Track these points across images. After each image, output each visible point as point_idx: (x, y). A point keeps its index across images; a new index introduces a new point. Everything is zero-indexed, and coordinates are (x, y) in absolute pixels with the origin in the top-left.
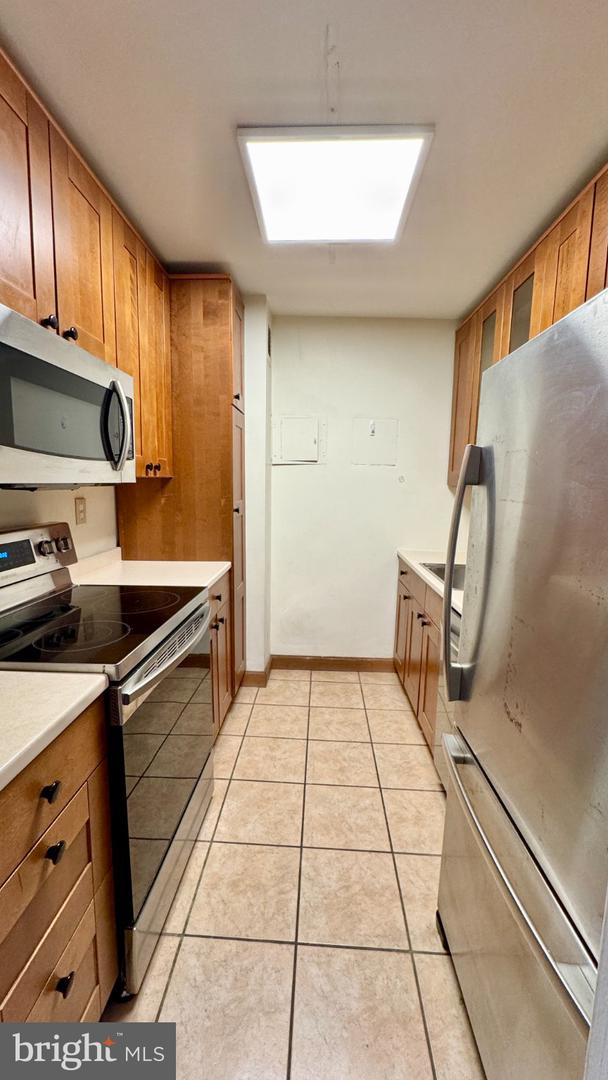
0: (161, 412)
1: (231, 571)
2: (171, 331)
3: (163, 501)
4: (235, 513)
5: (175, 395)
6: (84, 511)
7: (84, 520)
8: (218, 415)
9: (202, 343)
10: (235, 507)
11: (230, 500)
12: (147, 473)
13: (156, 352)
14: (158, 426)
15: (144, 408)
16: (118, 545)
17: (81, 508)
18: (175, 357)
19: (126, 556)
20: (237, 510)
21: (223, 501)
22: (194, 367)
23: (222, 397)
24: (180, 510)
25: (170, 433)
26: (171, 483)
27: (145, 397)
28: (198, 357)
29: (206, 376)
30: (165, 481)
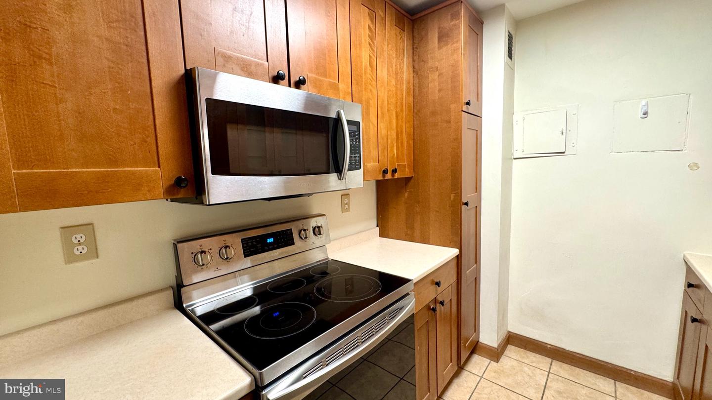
0: (402, 127)
1: (458, 258)
2: (413, 61)
3: (406, 195)
4: (464, 207)
5: (416, 111)
6: (348, 204)
7: (348, 210)
8: (449, 122)
9: (437, 64)
10: (464, 201)
11: (459, 195)
12: (384, 176)
13: (397, 80)
14: (397, 138)
15: (381, 125)
16: (377, 226)
17: (346, 201)
18: (417, 81)
19: (382, 235)
20: (466, 204)
21: (452, 197)
22: (431, 85)
23: (453, 106)
24: (419, 202)
25: (411, 142)
26: (412, 181)
27: (383, 117)
28: (434, 76)
29: (440, 91)
30: (408, 180)
